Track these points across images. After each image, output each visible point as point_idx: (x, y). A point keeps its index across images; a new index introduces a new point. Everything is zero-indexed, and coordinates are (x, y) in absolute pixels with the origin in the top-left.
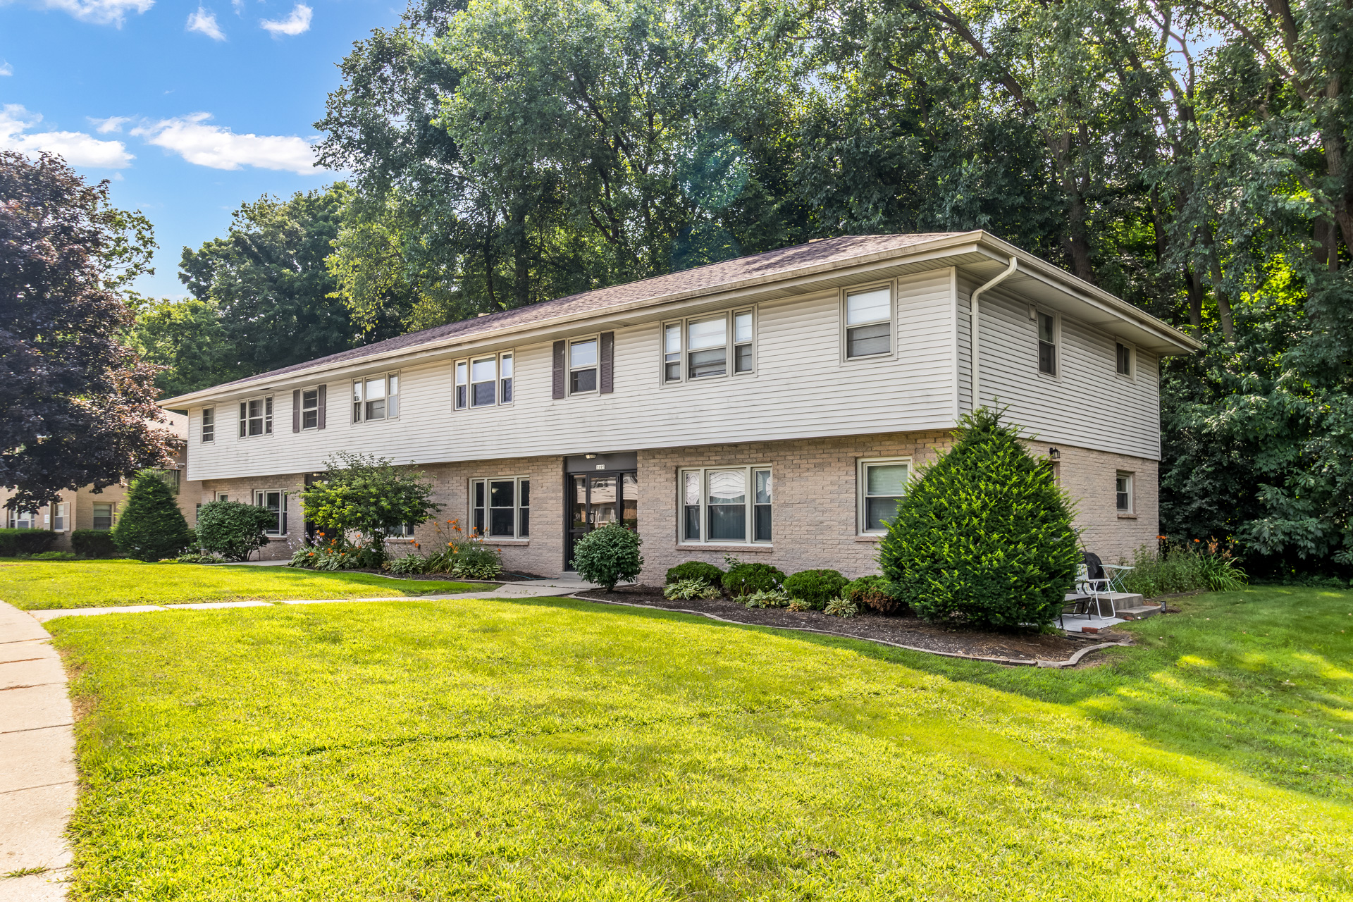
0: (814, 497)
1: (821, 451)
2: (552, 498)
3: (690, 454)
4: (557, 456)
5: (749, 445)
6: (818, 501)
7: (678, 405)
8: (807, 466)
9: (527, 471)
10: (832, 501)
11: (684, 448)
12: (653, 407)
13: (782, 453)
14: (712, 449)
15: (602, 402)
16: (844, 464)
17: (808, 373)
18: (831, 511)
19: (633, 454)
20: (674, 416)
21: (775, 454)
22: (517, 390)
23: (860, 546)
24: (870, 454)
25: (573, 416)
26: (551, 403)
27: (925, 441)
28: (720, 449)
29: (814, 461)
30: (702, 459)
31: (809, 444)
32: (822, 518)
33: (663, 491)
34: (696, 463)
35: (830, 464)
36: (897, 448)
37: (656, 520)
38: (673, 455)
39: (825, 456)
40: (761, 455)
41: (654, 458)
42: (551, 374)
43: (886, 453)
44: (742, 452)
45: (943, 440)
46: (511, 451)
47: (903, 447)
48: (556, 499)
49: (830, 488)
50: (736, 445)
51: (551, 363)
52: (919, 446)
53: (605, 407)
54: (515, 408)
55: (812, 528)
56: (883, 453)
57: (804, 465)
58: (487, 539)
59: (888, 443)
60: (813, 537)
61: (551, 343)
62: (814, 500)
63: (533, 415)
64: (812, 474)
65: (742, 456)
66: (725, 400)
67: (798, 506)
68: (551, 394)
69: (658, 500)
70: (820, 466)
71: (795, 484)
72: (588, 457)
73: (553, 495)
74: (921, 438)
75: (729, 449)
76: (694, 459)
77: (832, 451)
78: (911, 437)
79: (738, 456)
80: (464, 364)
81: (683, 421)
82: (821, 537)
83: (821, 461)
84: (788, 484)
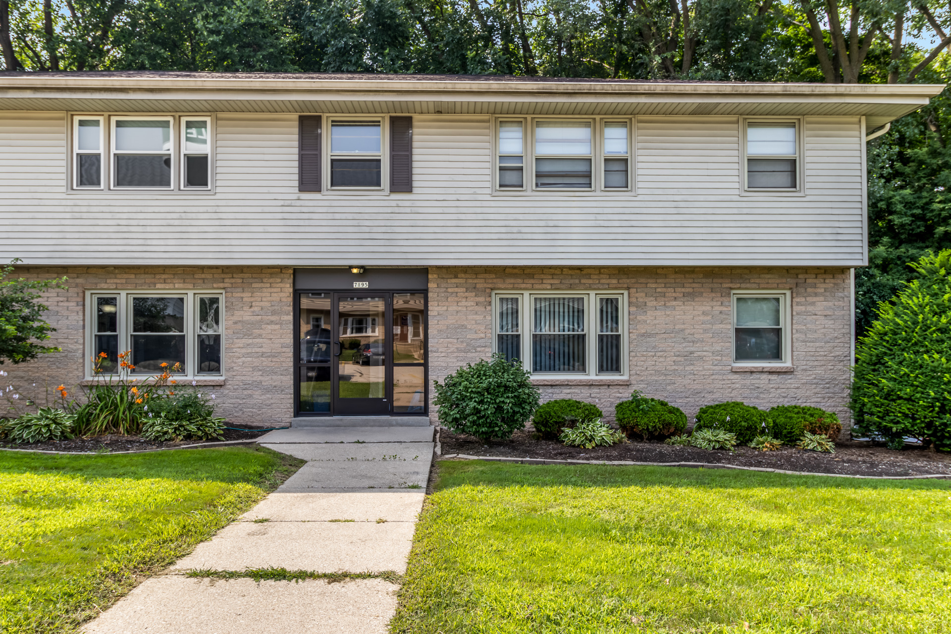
0: (683, 327)
1: (691, 281)
2: (272, 322)
3: (515, 276)
4: (282, 269)
5: (600, 269)
6: (687, 332)
7: (521, 217)
8: (674, 295)
9: (221, 285)
10: (706, 331)
11: (504, 268)
12: (480, 217)
13: (643, 280)
14: (545, 271)
15: (394, 203)
16: (719, 295)
17: (702, 198)
18: (703, 341)
19: (423, 272)
20: (515, 230)
21: (633, 281)
22: (218, 173)
23: (736, 376)
24: (748, 285)
25: (337, 216)
26: (295, 197)
27: (807, 276)
28: (558, 272)
29: (683, 290)
30: (532, 281)
31: (676, 273)
32: (692, 349)
33: (470, 317)
34: (523, 286)
35: (701, 294)
36: (778, 281)
37: (459, 350)
38: (487, 276)
39: (694, 285)
40: (614, 281)
41: (456, 277)
42: (296, 157)
43: (766, 286)
44: (589, 276)
45: (824, 276)
46: (210, 255)
47: (784, 280)
48: (280, 323)
49: (702, 318)
50: (580, 268)
51: (296, 144)
52: (800, 281)
53: (397, 210)
54: (218, 196)
55: (679, 359)
56: (762, 286)
57: (670, 292)
58: (123, 375)
59: (769, 276)
60: (681, 368)
61: (295, 116)
62: (683, 330)
63: (259, 209)
64: (681, 303)
65: (590, 281)
66: (592, 217)
67: (663, 336)
68: (296, 184)
69: (463, 327)
70: (691, 296)
71: (658, 313)
72: (355, 271)
73: (273, 318)
74: (802, 273)
75: (570, 272)
76: (520, 281)
77: (704, 280)
78: (792, 271)
79: (583, 281)
80: (97, 123)
81: (526, 236)
82: (692, 367)
83: (691, 290)
84: (649, 313)
